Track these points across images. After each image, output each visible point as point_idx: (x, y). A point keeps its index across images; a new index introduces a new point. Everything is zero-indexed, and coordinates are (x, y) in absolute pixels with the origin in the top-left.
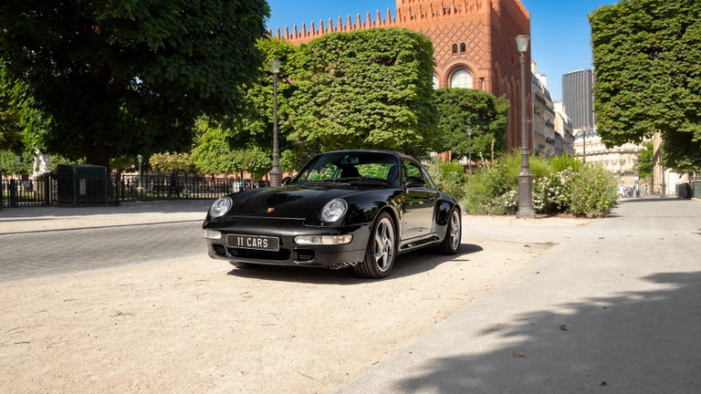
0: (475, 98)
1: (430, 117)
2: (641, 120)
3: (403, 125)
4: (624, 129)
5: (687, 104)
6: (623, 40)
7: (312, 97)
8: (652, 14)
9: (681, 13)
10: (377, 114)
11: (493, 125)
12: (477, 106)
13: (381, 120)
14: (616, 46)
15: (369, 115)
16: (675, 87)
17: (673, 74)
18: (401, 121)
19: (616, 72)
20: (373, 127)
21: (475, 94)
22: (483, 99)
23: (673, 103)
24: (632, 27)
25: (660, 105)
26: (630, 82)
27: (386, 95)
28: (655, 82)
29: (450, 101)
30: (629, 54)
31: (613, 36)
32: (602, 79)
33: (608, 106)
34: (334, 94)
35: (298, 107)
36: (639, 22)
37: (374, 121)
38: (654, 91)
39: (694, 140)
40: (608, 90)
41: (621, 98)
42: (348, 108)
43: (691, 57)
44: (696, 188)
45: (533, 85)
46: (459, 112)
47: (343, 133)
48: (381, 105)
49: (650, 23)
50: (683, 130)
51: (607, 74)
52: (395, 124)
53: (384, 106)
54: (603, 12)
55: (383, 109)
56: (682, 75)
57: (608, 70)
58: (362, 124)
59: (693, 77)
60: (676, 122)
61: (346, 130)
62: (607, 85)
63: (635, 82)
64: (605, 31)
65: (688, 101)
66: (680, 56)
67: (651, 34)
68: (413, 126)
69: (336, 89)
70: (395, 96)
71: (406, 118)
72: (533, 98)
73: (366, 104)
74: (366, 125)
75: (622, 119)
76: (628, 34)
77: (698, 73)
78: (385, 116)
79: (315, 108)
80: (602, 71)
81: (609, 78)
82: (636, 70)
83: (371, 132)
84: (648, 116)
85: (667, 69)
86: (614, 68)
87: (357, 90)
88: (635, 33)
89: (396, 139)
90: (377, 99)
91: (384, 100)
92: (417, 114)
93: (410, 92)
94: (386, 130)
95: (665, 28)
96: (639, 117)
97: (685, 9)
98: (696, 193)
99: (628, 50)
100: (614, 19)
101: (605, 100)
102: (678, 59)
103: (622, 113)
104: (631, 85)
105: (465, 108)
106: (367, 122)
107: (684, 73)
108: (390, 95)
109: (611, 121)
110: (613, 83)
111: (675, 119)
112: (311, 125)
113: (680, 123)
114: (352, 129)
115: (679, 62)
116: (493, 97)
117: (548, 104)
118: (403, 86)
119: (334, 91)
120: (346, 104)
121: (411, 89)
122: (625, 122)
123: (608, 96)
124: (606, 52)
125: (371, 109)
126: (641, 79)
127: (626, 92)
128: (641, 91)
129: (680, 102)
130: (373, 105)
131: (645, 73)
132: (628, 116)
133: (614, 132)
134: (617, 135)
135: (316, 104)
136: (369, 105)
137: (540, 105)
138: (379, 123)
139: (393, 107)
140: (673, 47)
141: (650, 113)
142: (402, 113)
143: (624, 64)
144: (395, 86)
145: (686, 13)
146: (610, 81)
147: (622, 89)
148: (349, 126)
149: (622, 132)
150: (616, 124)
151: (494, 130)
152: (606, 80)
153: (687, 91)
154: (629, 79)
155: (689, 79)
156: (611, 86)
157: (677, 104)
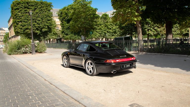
2: (27, 29)
4: (23, 31)
6: (22, 10)
8: (29, 5)
14: (20, 11)
16: (34, 22)
17: (33, 19)
19: (21, 17)
24: (24, 7)
30: (24, 13)
31: (20, 8)
36: (26, 6)
38: (30, 23)
49: (28, 7)
50: (36, 32)
54: (17, 2)
56: (35, 20)
62: (18, 20)
64: (18, 7)
67: (28, 10)
76: (23, 9)
84: (29, 29)
88: (25, 8)
95: (31, 9)
97: (35, 5)
99: (23, 12)
100: (20, 4)
104: (24, 21)
109: (20, 29)
110: (20, 20)
122: (23, 30)
124: (18, 12)
126: (26, 20)
127: (23, 23)
128: (27, 23)
131: (28, 18)
132: (24, 28)
133: (21, 32)
141: (29, 28)
145: (35, 6)
146: (19, 19)
147: (22, 22)
149: (23, 32)
150: (21, 30)
152: (18, 19)
153: (36, 24)
154: (24, 19)
155: (36, 21)
156: (19, 21)
157: (34, 26)
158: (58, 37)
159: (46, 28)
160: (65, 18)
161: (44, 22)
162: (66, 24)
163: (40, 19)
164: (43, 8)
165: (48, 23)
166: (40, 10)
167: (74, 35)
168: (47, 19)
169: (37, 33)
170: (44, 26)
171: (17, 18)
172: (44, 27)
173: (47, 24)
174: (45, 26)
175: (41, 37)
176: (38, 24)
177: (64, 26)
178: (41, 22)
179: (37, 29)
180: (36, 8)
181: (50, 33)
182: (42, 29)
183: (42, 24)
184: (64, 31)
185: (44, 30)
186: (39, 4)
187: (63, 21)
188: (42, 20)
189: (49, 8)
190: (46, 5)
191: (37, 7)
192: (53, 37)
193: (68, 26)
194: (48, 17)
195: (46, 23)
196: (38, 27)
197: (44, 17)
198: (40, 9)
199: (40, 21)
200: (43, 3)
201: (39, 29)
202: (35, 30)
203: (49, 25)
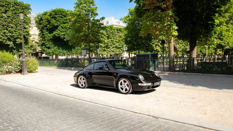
5: (8, 36)
9: (5, 7)
16: (4, 30)
17: (3, 25)
23: (4, 35)
39: (10, 47)
50: (7, 43)
56: (6, 27)
59: (9, 27)
97: (6, 6)
102: (5, 21)
107: (6, 26)
111: (5, 40)
113: (6, 41)
129: (6, 35)
140: (3, 17)
145: (7, 7)
153: (8, 32)
157: (5, 35)
160: (46, 26)
161: (19, 30)
162: (49, 35)
163: (13, 26)
164: (18, 11)
165: (24, 32)
166: (14, 14)
167: (58, 49)
169: (9, 45)
170: (18, 35)
172: (19, 36)
174: (20, 35)
175: (13, 51)
176: (10, 32)
177: (45, 37)
178: (14, 29)
179: (9, 40)
180: (8, 10)
181: (26, 45)
182: (17, 40)
183: (16, 32)
184: (45, 43)
186: (11, 5)
187: (44, 31)
188: (17, 27)
189: (26, 12)
190: (22, 8)
191: (9, 8)
193: (50, 37)
194: (25, 24)
196: (11, 36)
197: (18, 23)
198: (14, 12)
199: (13, 29)
200: (18, 4)
201: (11, 39)
202: (6, 40)
203: (26, 34)
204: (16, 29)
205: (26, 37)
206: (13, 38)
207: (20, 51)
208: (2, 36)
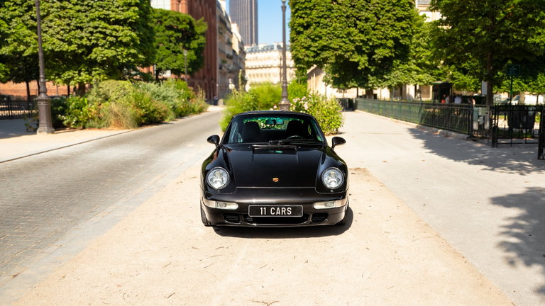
0: (178, 19)
1: (148, 38)
2: (326, 50)
3: (126, 45)
4: (314, 57)
7: (27, 11)
10: (100, 32)
11: (194, 44)
12: (180, 27)
13: (104, 39)
15: (92, 33)
16: (349, 27)
17: (347, 17)
18: (124, 40)
19: (309, 12)
20: (96, 45)
21: (178, 15)
22: (185, 21)
23: (347, 39)
25: (339, 40)
26: (318, 20)
27: (108, 15)
28: (335, 22)
29: (155, 20)
32: (298, 16)
33: (302, 38)
34: (52, 10)
35: (10, 20)
37: (97, 40)
38: (335, 29)
39: (360, 68)
40: (302, 25)
41: (312, 32)
42: (69, 25)
43: (360, 6)
44: (359, 103)
45: (217, 8)
46: (164, 31)
47: (65, 50)
48: (103, 24)
50: (353, 60)
51: (302, 12)
52: (118, 43)
53: (107, 25)
55: (106, 28)
56: (354, 19)
57: (303, 9)
58: (84, 42)
59: (360, 20)
60: (349, 54)
61: (67, 46)
62: (301, 21)
63: (322, 20)
65: (357, 38)
66: (353, 4)
68: (135, 46)
69: (55, 5)
70: (118, 17)
71: (129, 38)
72: (218, 20)
73: (88, 22)
74: (88, 42)
75: (312, 49)
77: (364, 18)
78: (107, 35)
79: (31, 22)
80: (297, 10)
81: (303, 15)
82: (323, 11)
83: (94, 50)
84: (331, 48)
85: (344, 13)
86: (306, 8)
87: (78, 7)
89: (119, 57)
90: (100, 18)
91: (106, 19)
92: (138, 35)
93: (132, 14)
94: (109, 48)
96: (324, 48)
98: (359, 107)
101: (299, 33)
103: (312, 44)
104: (319, 23)
105: (170, 28)
106: (90, 40)
107: (355, 17)
108: (113, 15)
109: (304, 50)
110: (306, 20)
111: (348, 52)
112: (28, 39)
113: (351, 55)
114: (73, 46)
115: (352, 8)
116: (193, 19)
117: (228, 25)
118: (125, 8)
119: (52, 7)
120: (67, 21)
121: (134, 11)
122: (314, 51)
123: (302, 30)
125: (93, 28)
127: (315, 28)
128: (326, 28)
129: (352, 39)
130: (96, 23)
132: (316, 47)
133: (306, 59)
134: (308, 61)
135: (32, 18)
136: (91, 24)
137: (223, 26)
138: (101, 42)
139: (116, 27)
141: (332, 45)
142: (125, 33)
143: (314, 6)
144: (118, 7)
146: (304, 18)
147: (312, 25)
148: (70, 43)
149: (312, 59)
150: (308, 53)
151: (194, 49)
152: (301, 17)
154: (318, 17)
155: (358, 22)
156: (304, 22)
157: (350, 40)
158: (438, 80)
159: (389, 48)
161: (383, 25)
163: (369, 16)
165: (397, 31)
168: (394, 15)
169: (357, 64)
170: (381, 39)
171: (296, 15)
172: (384, 42)
173: (394, 34)
174: (385, 38)
175: (371, 78)
176: (362, 32)
178: (373, 24)
179: (359, 51)
181: (403, 64)
182: (376, 51)
183: (376, 32)
185: (381, 53)
188: (379, 19)
192: (421, 76)
194: (399, 8)
195: (390, 29)
196: (362, 41)
197: (382, 9)
199: (368, 23)
201: (364, 49)
202: (353, 51)
203: (401, 36)
204: (377, 24)
205: (401, 41)
206: (368, 47)
207: (387, 80)
208: (344, 42)
